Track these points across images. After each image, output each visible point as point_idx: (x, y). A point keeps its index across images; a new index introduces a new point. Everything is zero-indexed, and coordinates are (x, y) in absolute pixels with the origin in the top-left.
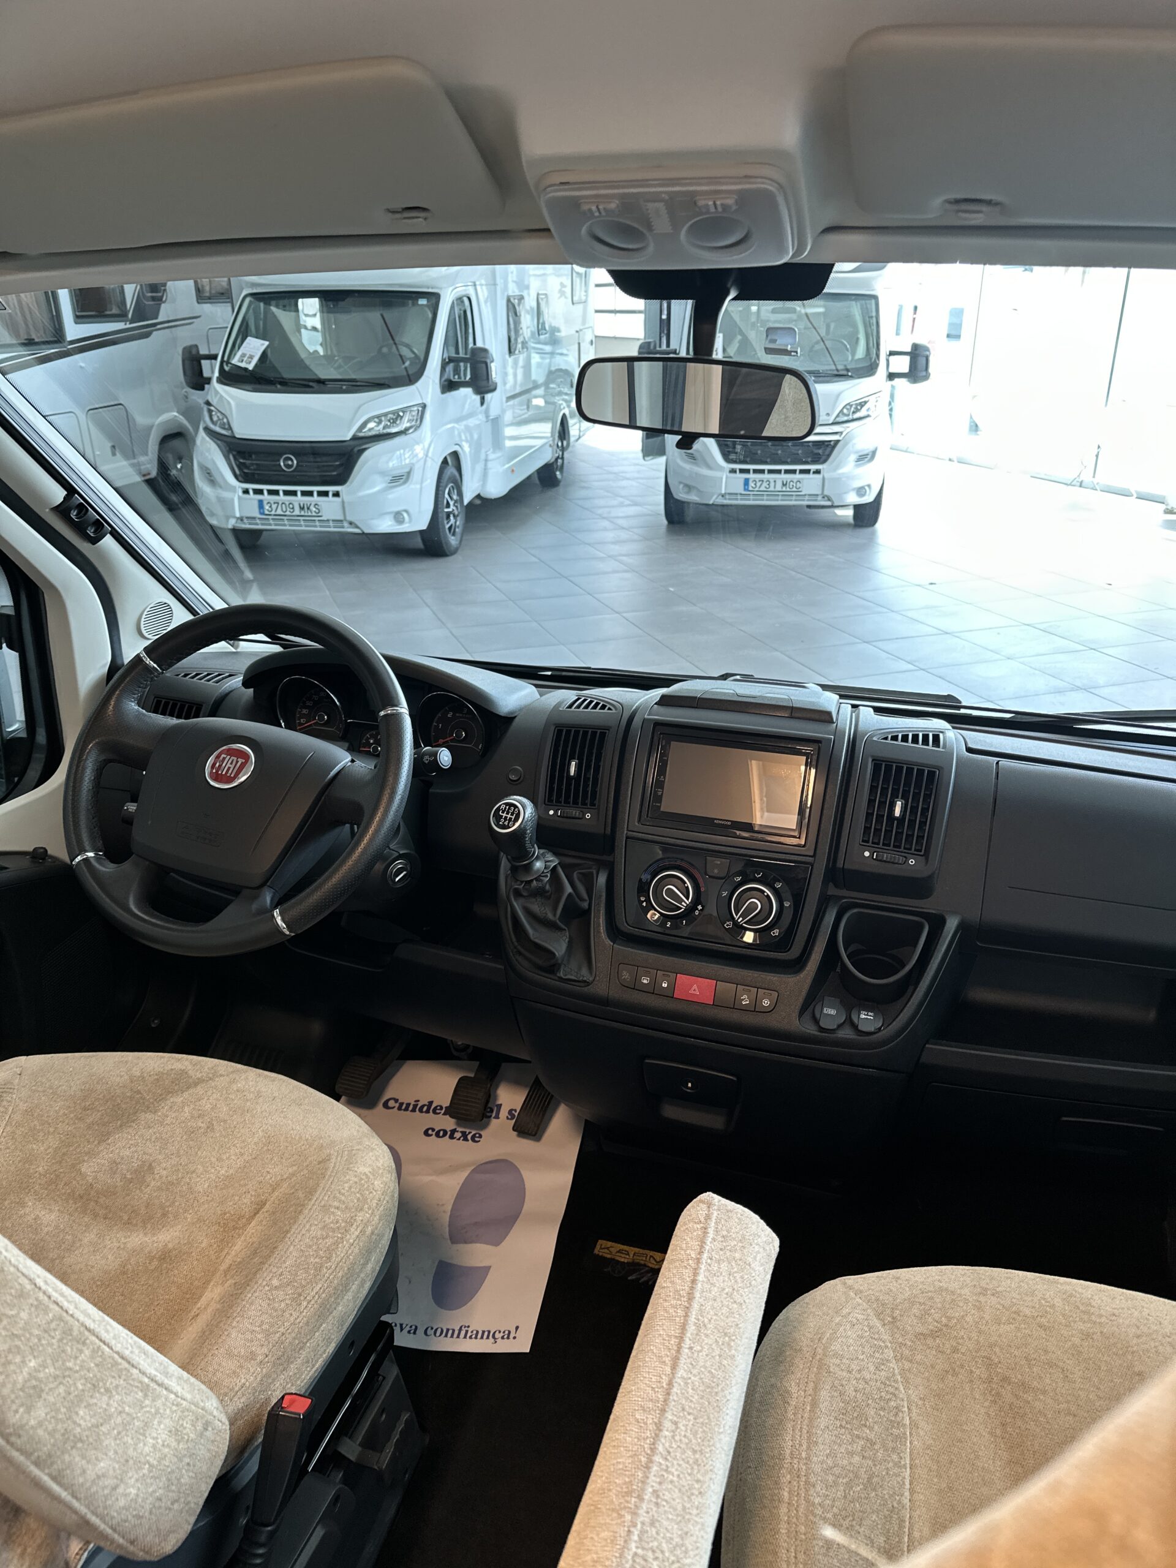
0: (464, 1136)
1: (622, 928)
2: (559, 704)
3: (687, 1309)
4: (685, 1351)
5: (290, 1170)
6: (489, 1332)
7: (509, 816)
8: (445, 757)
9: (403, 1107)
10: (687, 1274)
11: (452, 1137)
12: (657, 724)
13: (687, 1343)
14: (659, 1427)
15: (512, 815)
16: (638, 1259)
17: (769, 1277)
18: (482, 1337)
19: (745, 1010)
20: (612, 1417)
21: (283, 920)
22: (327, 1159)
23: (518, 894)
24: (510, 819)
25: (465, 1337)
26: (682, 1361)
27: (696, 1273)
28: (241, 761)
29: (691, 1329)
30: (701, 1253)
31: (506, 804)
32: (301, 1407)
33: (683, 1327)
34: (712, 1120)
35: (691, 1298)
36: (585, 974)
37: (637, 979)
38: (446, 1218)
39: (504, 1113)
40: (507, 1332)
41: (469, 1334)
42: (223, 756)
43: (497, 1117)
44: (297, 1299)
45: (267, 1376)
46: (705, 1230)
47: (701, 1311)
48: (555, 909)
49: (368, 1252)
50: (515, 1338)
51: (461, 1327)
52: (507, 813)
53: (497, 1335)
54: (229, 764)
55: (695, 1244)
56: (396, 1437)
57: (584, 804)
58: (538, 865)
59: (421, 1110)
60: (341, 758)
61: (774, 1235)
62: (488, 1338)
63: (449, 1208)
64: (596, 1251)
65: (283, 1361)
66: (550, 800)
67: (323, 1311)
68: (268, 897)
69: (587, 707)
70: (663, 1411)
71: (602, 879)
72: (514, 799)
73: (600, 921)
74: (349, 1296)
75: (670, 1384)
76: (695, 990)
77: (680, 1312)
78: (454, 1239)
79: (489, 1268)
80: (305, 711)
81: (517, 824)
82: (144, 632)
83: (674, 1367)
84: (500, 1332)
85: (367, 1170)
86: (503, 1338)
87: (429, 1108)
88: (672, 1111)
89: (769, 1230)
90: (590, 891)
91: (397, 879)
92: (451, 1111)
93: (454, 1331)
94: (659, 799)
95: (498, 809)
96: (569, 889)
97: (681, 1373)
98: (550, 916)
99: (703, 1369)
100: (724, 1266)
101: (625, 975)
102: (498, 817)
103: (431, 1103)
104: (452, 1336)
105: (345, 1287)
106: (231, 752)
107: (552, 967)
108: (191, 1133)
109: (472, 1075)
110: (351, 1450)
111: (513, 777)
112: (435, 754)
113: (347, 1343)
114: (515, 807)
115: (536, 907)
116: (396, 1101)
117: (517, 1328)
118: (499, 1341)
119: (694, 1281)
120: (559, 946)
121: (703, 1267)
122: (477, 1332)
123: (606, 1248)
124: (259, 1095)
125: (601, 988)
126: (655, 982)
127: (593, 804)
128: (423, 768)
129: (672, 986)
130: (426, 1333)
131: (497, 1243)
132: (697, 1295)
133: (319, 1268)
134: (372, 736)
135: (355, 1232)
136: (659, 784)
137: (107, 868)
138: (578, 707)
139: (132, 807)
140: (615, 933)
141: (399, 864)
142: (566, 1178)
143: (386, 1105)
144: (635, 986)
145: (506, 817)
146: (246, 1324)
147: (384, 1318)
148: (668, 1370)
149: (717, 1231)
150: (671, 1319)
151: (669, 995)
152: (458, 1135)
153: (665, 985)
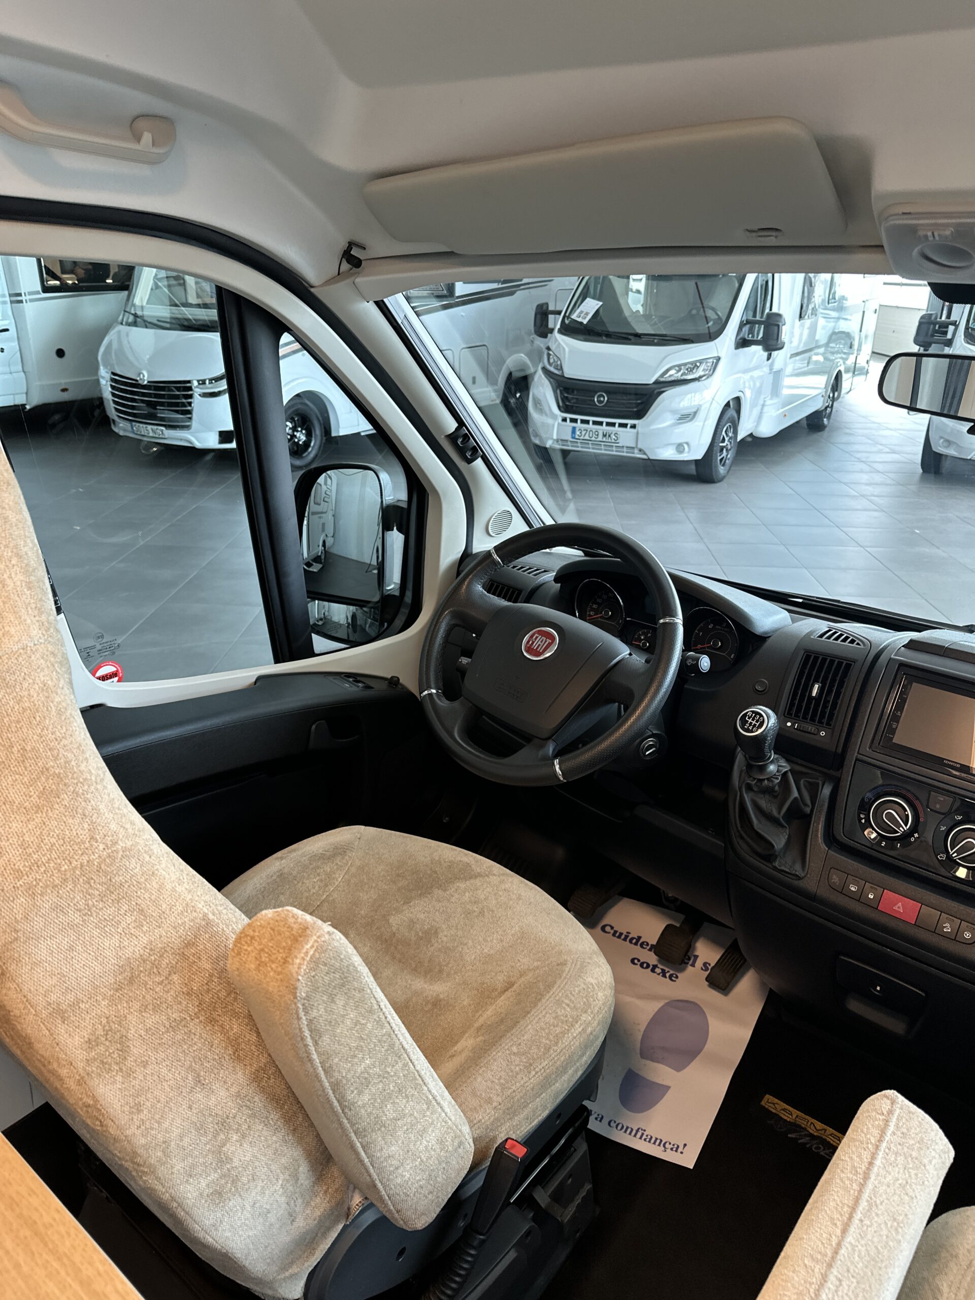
0: (664, 973)
1: (838, 837)
2: (811, 633)
3: (862, 1186)
4: (856, 1221)
5: (536, 964)
6: (661, 1141)
7: (754, 722)
8: (705, 663)
9: (617, 935)
10: (866, 1156)
11: (653, 971)
12: (902, 665)
13: (858, 1215)
14: (825, 1277)
15: (757, 722)
16: (799, 1122)
17: (940, 1182)
18: (654, 1143)
19: (945, 936)
20: (782, 1254)
21: (560, 768)
22: (564, 964)
23: (749, 788)
24: (755, 725)
25: (641, 1138)
26: (852, 1229)
27: (873, 1156)
28: (549, 641)
29: (863, 1204)
30: (880, 1141)
31: (753, 712)
32: (520, 1152)
33: (857, 1200)
34: (896, 1025)
35: (866, 1177)
36: (798, 869)
37: (845, 885)
38: (639, 1037)
39: (699, 963)
40: (676, 1146)
41: (644, 1137)
42: (536, 635)
43: (693, 965)
44: (529, 1066)
45: (497, 1119)
46: (887, 1122)
47: (874, 1190)
48: (780, 809)
49: (586, 1047)
50: (682, 1153)
51: (639, 1129)
52: (753, 720)
53: (667, 1145)
54: (539, 642)
55: (876, 1132)
56: (578, 1200)
57: (820, 722)
58: (772, 768)
59: (631, 941)
60: (624, 651)
61: (950, 1147)
62: (659, 1145)
63: (642, 1028)
64: (763, 1103)
65: (511, 1112)
66: (789, 713)
67: (546, 1083)
68: (551, 748)
69: (836, 639)
70: (830, 1266)
71: (826, 791)
72: (761, 709)
73: (818, 827)
74: (565, 1077)
75: (839, 1245)
76: (899, 907)
77: (855, 1186)
78: (643, 1055)
79: (668, 1088)
80: (594, 606)
81: (760, 731)
82: (490, 531)
83: (844, 1231)
84: (670, 1144)
85: (593, 981)
86: (672, 1149)
87: (637, 941)
88: (855, 1006)
89: (946, 1141)
90: (814, 797)
91: (647, 753)
92: (656, 949)
93: (632, 1130)
94: (893, 731)
95: (745, 715)
96: (795, 794)
97: (849, 1239)
98: (775, 813)
99: (870, 1243)
100: (901, 1159)
101: (835, 879)
102: (744, 721)
103: (639, 938)
104: (630, 1134)
105: (564, 1069)
106: (540, 632)
107: (769, 855)
108: (468, 913)
109: (678, 925)
110: (542, 1197)
111: (759, 688)
112: (698, 659)
113: (556, 1113)
114: (761, 715)
115: (763, 803)
116: (612, 928)
117: (685, 1145)
118: (669, 1151)
119: (871, 1164)
120: (779, 840)
121: (881, 1154)
122: (651, 1137)
123: (772, 1103)
124: (519, 898)
125: (810, 884)
126: (862, 892)
127: (828, 724)
128: (687, 669)
129: (878, 899)
130: (609, 1124)
131: (678, 1069)
132: (873, 1176)
133: (548, 1049)
134: (643, 634)
135: (578, 1028)
136: (895, 718)
137: (443, 703)
138: (829, 638)
139: (464, 660)
140: (831, 839)
141: (650, 741)
142: (745, 1034)
143: (603, 929)
144: (843, 891)
145: (751, 723)
146: (489, 1075)
147: (586, 1103)
148: (839, 1232)
149: (897, 1126)
150: (846, 1189)
151: (873, 906)
152: (658, 970)
153: (870, 896)
